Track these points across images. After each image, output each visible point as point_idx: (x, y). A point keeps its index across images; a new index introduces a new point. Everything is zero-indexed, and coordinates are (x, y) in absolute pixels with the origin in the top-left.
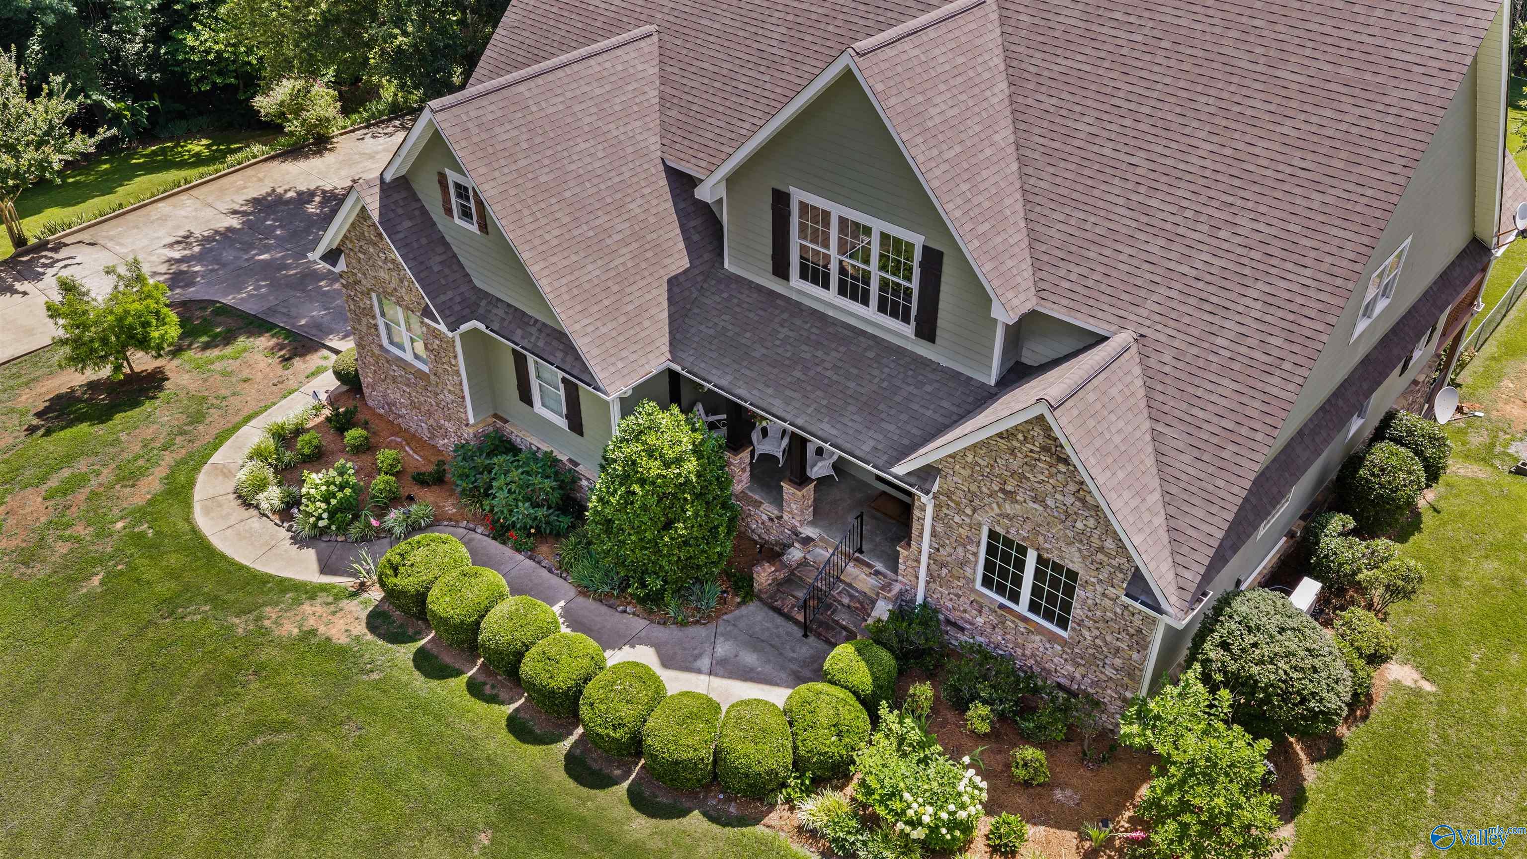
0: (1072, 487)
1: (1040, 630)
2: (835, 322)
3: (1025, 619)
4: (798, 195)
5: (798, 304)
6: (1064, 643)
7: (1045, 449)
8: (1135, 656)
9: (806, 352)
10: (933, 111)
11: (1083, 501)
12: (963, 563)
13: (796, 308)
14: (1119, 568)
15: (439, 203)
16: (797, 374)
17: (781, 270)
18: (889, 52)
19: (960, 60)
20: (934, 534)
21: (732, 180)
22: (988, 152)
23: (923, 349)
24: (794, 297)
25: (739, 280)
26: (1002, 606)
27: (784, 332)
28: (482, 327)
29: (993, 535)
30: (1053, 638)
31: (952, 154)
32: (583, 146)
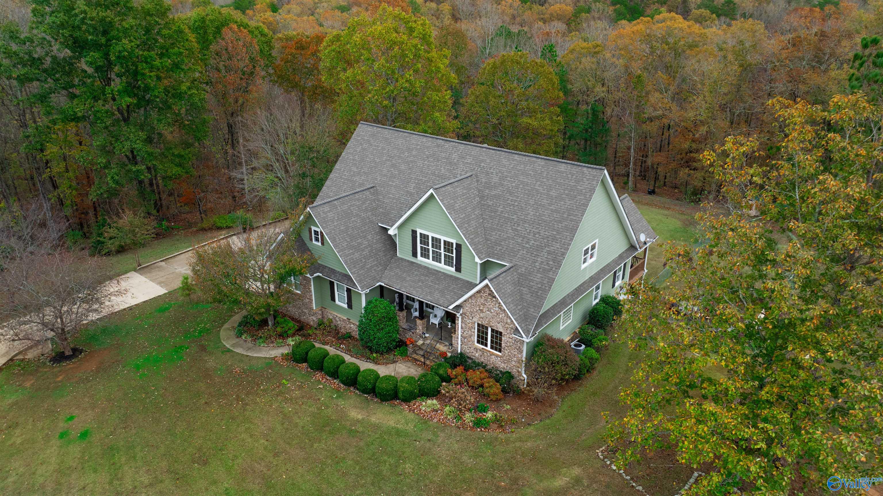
0: (497, 305)
1: (493, 354)
2: (431, 269)
3: (489, 351)
4: (419, 231)
5: (420, 265)
6: (501, 357)
7: (489, 294)
8: (520, 356)
9: (423, 278)
10: (457, 205)
11: (501, 309)
12: (471, 336)
13: (419, 266)
14: (512, 328)
15: (308, 237)
16: (420, 284)
17: (415, 255)
18: (444, 189)
19: (465, 191)
20: (462, 328)
21: (399, 228)
22: (473, 216)
23: (458, 275)
24: (419, 263)
25: (402, 259)
26: (483, 349)
27: (416, 273)
28: (321, 275)
29: (479, 325)
30: (497, 356)
31: (462, 216)
32: (353, 219)
